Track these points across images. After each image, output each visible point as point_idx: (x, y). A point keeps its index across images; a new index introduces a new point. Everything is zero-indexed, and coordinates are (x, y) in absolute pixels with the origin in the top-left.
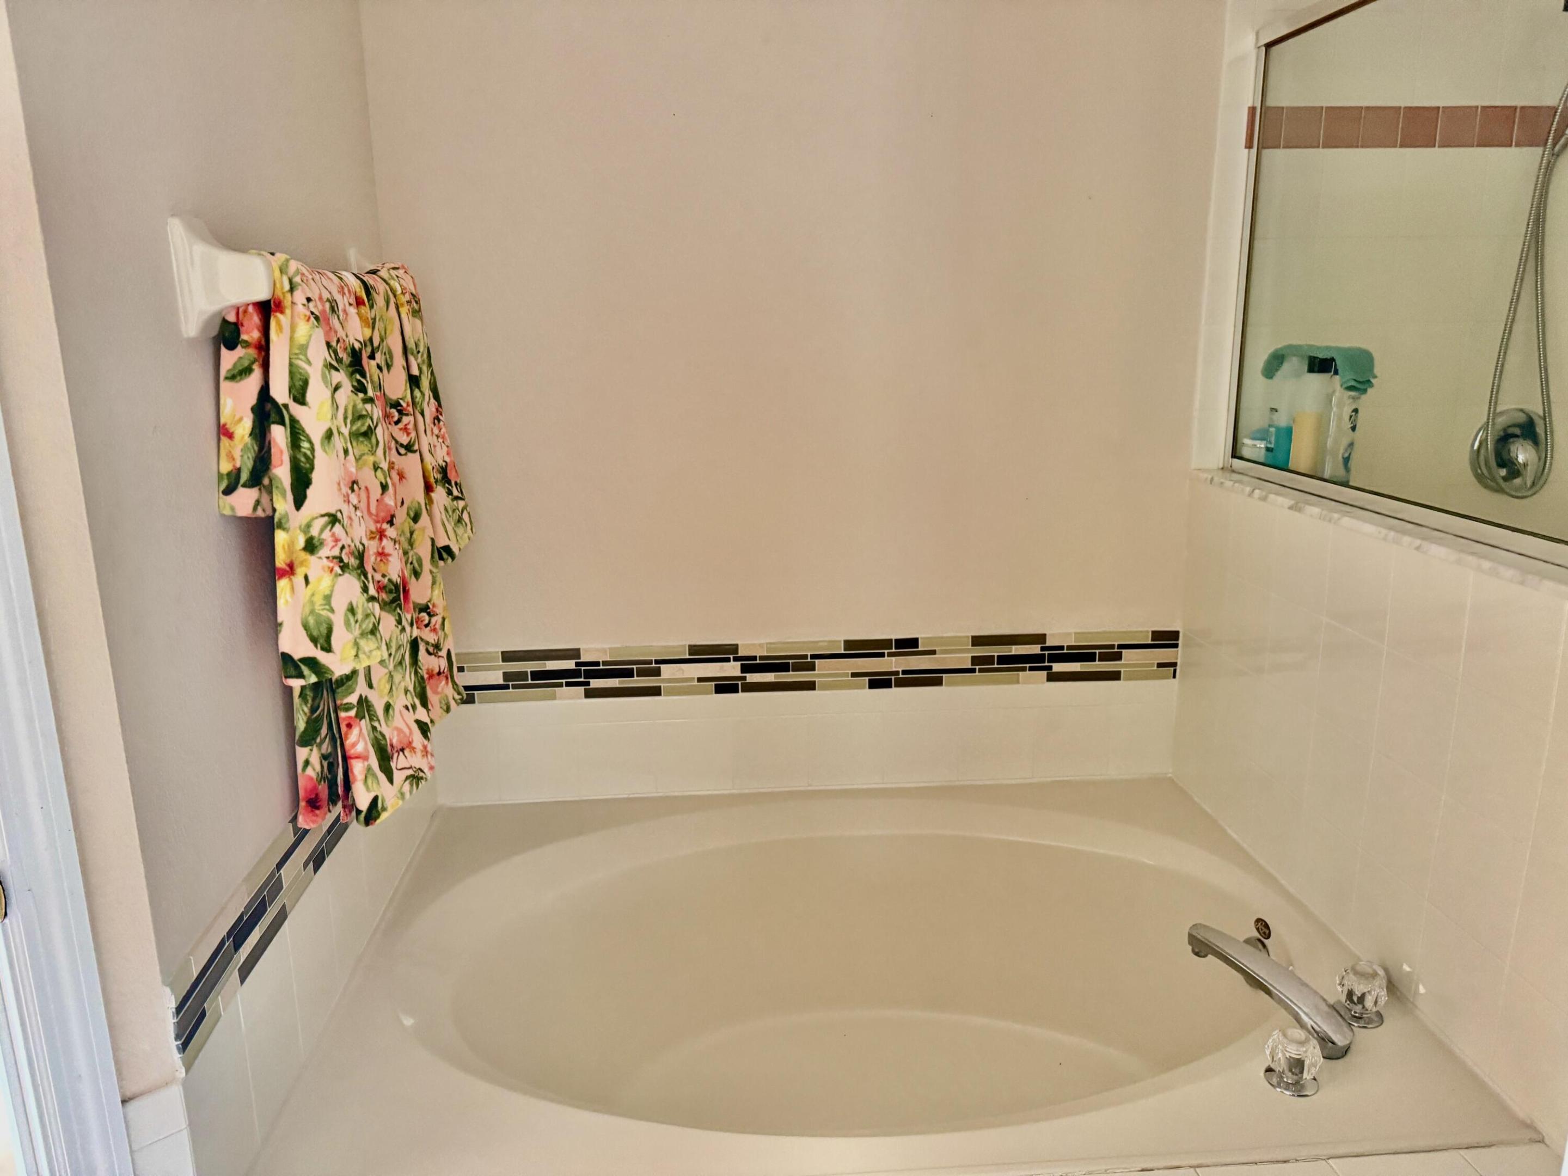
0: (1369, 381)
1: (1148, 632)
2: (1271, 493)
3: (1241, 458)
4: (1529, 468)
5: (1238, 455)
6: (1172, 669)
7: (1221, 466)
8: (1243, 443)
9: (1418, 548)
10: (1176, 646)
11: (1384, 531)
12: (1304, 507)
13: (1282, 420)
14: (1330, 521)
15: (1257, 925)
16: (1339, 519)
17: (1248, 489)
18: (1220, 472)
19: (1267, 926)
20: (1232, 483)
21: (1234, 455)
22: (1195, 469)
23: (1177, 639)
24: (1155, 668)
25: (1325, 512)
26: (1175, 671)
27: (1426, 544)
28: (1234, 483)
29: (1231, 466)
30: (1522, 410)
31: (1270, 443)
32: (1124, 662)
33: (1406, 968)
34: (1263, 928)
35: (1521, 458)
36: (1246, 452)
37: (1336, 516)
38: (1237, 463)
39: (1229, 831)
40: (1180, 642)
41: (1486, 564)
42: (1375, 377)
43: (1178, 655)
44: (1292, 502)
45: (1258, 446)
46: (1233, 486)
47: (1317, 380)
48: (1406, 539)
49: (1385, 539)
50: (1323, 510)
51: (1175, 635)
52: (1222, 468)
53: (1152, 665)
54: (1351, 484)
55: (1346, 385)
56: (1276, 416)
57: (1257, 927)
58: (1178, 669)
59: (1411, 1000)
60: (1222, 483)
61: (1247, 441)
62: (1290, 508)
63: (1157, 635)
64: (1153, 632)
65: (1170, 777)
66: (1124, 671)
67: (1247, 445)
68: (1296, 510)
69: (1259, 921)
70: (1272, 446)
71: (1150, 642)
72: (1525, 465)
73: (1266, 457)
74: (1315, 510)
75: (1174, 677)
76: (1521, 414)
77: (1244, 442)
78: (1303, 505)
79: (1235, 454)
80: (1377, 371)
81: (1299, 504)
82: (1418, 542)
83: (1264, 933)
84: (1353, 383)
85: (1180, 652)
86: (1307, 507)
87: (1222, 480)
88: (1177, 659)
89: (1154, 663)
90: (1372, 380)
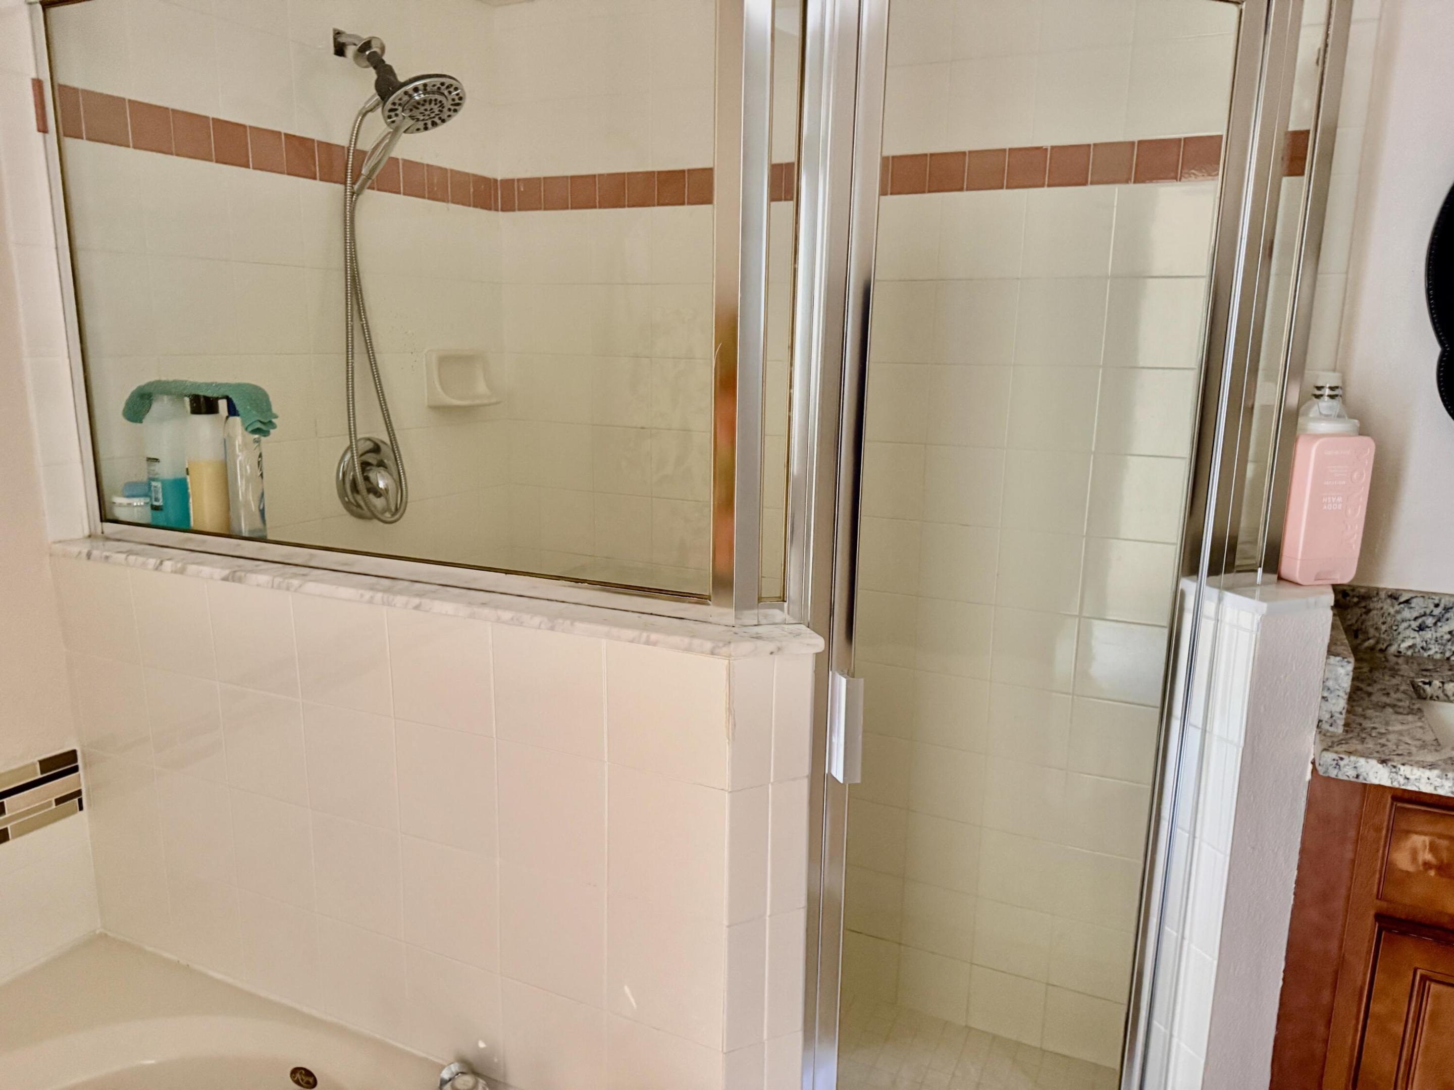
0: (270, 422)
1: (33, 764)
2: (188, 563)
3: (116, 521)
4: (390, 492)
5: (109, 517)
6: (76, 800)
7: (87, 533)
8: (114, 503)
9: (417, 607)
10: (76, 769)
11: (368, 595)
12: (245, 575)
13: (166, 471)
14: (288, 589)
15: (294, 1077)
16: (300, 586)
17: (152, 562)
18: (89, 540)
19: (309, 1073)
20: (124, 556)
21: (104, 519)
22: (55, 543)
23: (75, 760)
24: (54, 806)
25: (278, 580)
26: (80, 801)
27: (426, 602)
28: (128, 556)
29: (103, 533)
30: (369, 439)
31: (157, 500)
32: (10, 815)
33: (482, 1045)
34: (304, 1078)
35: (382, 485)
36: (120, 513)
37: (295, 582)
38: (110, 527)
39: (211, 973)
40: (80, 763)
41: (507, 615)
42: (276, 417)
43: (81, 780)
44: (226, 572)
45: (135, 504)
46: (126, 559)
47: (203, 421)
48: (400, 600)
49: (371, 601)
50: (274, 577)
51: (71, 756)
52: (90, 536)
53: (49, 804)
54: (270, 537)
55: (250, 429)
56: (157, 467)
57: (296, 1079)
58: (84, 796)
59: (501, 1080)
60: (107, 558)
61: (119, 500)
62: (225, 579)
63: (45, 764)
64: (42, 762)
65: (101, 934)
66: (11, 827)
67: (121, 505)
68: (234, 581)
69: (295, 1071)
70: (159, 503)
71: (40, 776)
72: (386, 490)
73: (153, 517)
74: (263, 579)
75: (81, 808)
76: (368, 443)
77: (114, 501)
78: (243, 574)
79: (105, 517)
80: (275, 409)
81: (238, 574)
82: (416, 601)
83: (308, 1083)
84: (259, 425)
85: (82, 776)
86: (249, 575)
87: (107, 554)
88: (80, 785)
89: (51, 802)
90: (274, 420)
